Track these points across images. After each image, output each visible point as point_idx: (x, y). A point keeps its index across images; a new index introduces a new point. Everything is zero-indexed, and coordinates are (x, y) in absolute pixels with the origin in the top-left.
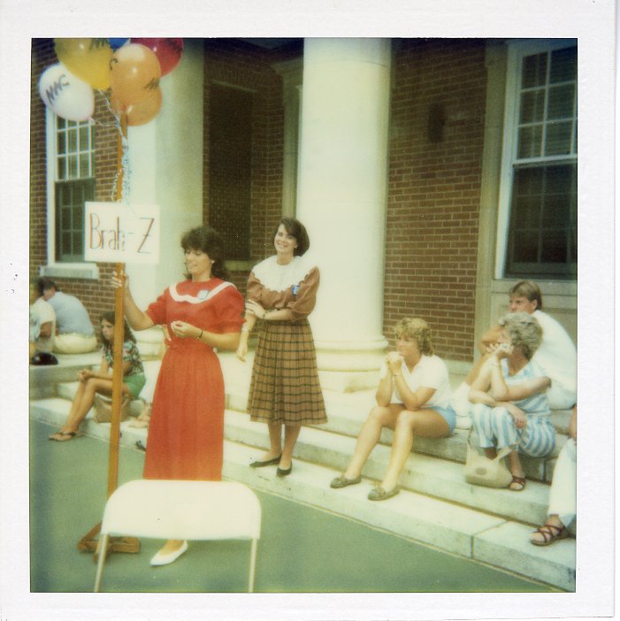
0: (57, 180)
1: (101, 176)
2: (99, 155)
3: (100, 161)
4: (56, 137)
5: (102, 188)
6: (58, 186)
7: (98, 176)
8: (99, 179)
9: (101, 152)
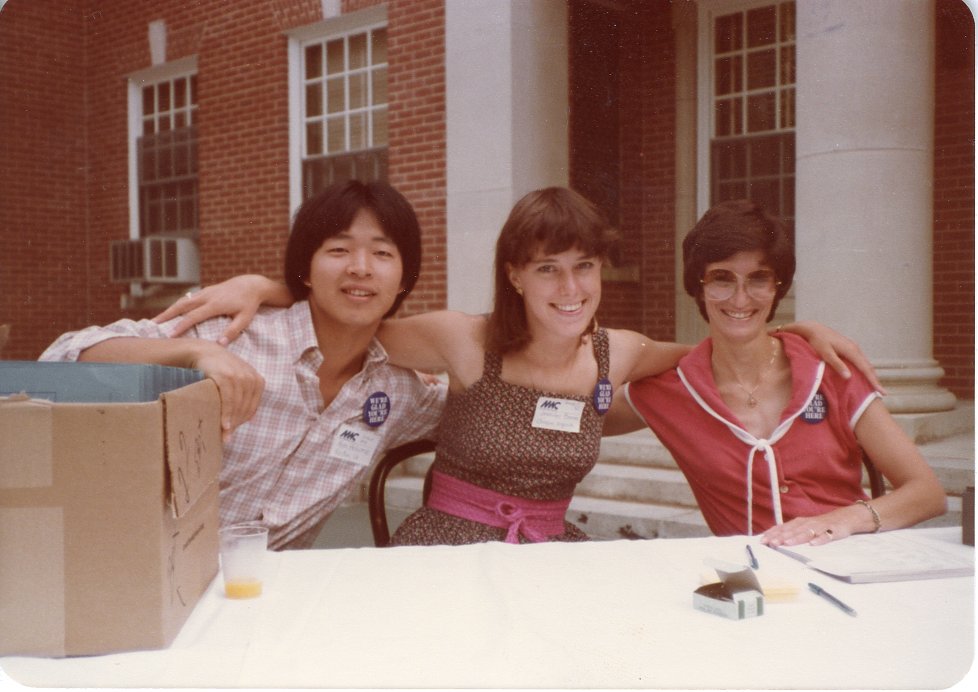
0: (305, 155)
1: (400, 143)
2: (396, 112)
3: (397, 120)
4: (304, 91)
5: (401, 161)
6: (306, 165)
7: (393, 144)
8: (397, 148)
9: (399, 107)
